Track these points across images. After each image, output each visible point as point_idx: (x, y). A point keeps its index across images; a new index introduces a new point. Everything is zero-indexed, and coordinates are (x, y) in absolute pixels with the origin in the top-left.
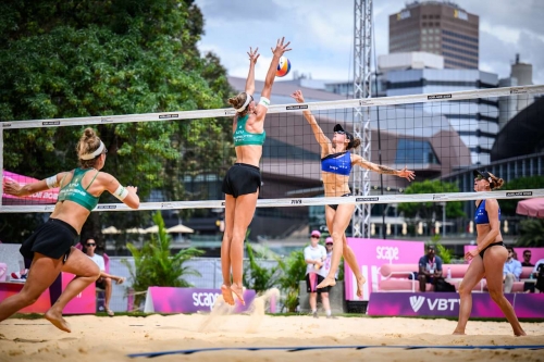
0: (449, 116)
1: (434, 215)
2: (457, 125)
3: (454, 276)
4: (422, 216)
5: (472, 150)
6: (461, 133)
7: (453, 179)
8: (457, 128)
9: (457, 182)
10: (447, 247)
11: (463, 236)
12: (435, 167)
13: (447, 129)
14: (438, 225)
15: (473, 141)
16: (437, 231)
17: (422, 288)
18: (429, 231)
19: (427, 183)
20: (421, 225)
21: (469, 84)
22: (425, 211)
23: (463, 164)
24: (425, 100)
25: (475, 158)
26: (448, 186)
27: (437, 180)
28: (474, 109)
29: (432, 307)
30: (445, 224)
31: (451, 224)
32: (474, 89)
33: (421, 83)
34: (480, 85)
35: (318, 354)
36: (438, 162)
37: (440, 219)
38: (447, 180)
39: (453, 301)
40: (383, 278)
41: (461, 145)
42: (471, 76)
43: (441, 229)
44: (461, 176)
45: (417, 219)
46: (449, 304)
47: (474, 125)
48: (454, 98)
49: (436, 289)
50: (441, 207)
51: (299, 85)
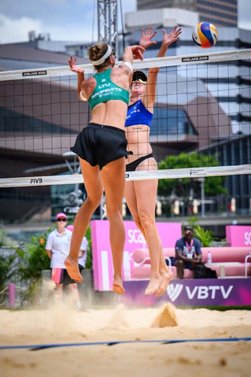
0: (206, 81)
1: (192, 192)
2: (216, 90)
3: (215, 260)
4: (179, 194)
5: (232, 118)
6: (220, 99)
7: (212, 151)
8: (215, 94)
9: (217, 155)
10: (206, 228)
11: (225, 215)
12: (192, 138)
13: (205, 95)
14: (196, 203)
15: (233, 109)
16: (195, 210)
17: (180, 274)
18: (186, 210)
19: (183, 156)
20: (177, 204)
21: (228, 44)
23: (223, 134)
24: (179, 62)
25: (236, 127)
26: (206, 159)
27: (194, 153)
28: (233, 72)
29: (191, 296)
30: (204, 202)
31: (210, 202)
32: (233, 50)
33: (174, 44)
34: (240, 44)
35: (65, 353)
36: (196, 133)
37: (198, 197)
38: (205, 152)
39: (214, 288)
40: (136, 265)
41: (221, 112)
42: (228, 34)
43: (200, 208)
44: (220, 148)
45: (173, 197)
46: (210, 292)
47: (234, 90)
48: (211, 59)
49: (196, 276)
50: (199, 183)
51: (37, 48)
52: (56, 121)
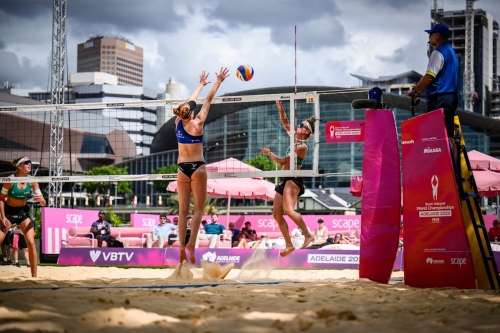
0: (121, 120)
1: (109, 191)
2: (127, 126)
3: (123, 236)
4: (100, 192)
5: (137, 144)
6: (130, 132)
7: (123, 165)
8: (127, 128)
9: (126, 168)
10: (118, 214)
11: (130, 207)
12: (111, 157)
13: (120, 129)
14: (111, 198)
15: (138, 138)
16: (111, 203)
17: (100, 244)
18: (105, 202)
19: (104, 168)
20: (99, 198)
21: (136, 97)
22: (102, 188)
23: (131, 154)
24: (105, 107)
25: (139, 150)
26: (120, 170)
27: (111, 166)
28: (139, 115)
29: (106, 259)
30: (117, 198)
31: (120, 198)
32: (139, 100)
33: (100, 95)
34: (143, 97)
35: (22, 294)
36: (113, 153)
37: (112, 194)
38: (119, 166)
39: (121, 254)
40: (71, 237)
41: (130, 140)
42: (138, 91)
43: (113, 202)
44: (129, 164)
45: (96, 194)
46: (119, 256)
47: (139, 127)
48: (126, 106)
49: (109, 245)
50: (114, 185)
51: (9, 93)
52: (21, 141)
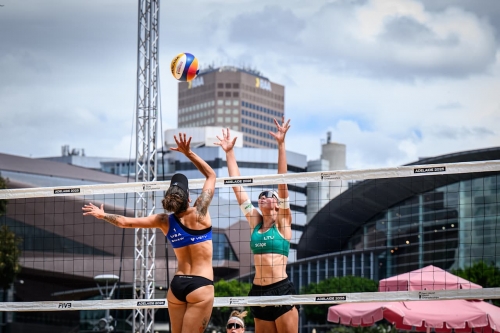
12: (233, 264)
19: (222, 283)
21: (274, 166)
24: (222, 185)
27: (234, 279)
33: (216, 164)
36: (236, 258)
38: (246, 279)
48: (255, 183)
51: (70, 164)
52: (89, 241)
